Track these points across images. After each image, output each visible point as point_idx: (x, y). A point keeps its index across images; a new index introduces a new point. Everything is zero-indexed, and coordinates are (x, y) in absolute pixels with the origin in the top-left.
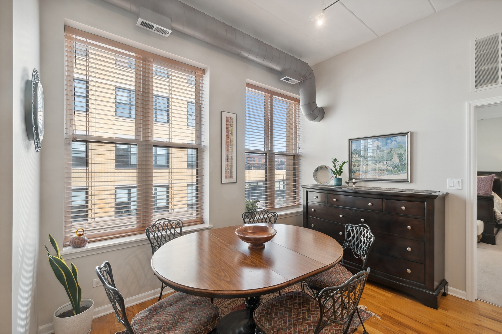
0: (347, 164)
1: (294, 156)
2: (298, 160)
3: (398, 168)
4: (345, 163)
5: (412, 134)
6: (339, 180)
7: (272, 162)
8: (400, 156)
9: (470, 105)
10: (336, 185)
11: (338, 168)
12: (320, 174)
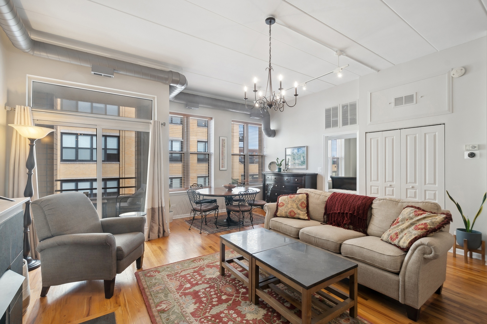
0: (284, 161)
1: (262, 156)
2: (264, 158)
3: (303, 163)
4: (283, 160)
5: (307, 147)
6: (280, 169)
7: (247, 159)
8: (303, 157)
9: (324, 136)
10: (279, 171)
11: (279, 163)
12: (272, 166)
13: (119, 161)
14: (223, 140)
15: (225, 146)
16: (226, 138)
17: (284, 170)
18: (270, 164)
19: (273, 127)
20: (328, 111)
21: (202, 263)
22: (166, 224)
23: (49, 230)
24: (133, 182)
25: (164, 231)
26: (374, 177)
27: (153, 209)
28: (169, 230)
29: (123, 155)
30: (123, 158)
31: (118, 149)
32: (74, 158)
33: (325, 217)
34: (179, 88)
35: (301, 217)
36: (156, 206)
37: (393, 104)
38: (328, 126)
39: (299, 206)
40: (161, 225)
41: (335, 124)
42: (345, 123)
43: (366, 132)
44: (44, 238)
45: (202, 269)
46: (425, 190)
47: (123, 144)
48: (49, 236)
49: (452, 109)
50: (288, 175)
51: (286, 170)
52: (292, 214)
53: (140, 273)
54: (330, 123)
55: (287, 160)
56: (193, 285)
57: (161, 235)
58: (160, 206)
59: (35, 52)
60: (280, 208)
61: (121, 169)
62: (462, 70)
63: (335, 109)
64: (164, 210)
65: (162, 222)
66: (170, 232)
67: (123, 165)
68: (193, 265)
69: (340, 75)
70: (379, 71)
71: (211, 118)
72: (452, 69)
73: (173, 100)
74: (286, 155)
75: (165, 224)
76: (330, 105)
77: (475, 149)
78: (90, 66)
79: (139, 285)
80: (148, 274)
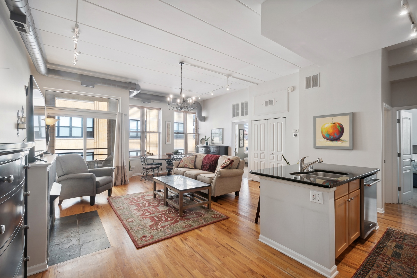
1: (197, 134)
2: (199, 136)
4: (210, 137)
5: (223, 129)
6: (207, 143)
7: (186, 137)
8: (221, 135)
9: (232, 122)
10: (206, 145)
11: (207, 139)
12: (202, 141)
13: (94, 137)
14: (168, 124)
15: (169, 127)
16: (170, 123)
17: (210, 144)
18: (201, 140)
19: (204, 115)
20: (234, 106)
21: (145, 194)
22: (127, 176)
23: (63, 172)
24: (105, 151)
25: (125, 181)
26: (256, 148)
27: (118, 167)
28: (129, 180)
29: (97, 132)
30: (97, 135)
31: (93, 128)
32: (69, 135)
33: (202, 167)
34: (136, 93)
35: (190, 167)
36: (120, 165)
37: (264, 105)
38: (234, 115)
39: (190, 162)
40: (123, 177)
41: (238, 115)
42: (242, 114)
43: (252, 120)
44: (60, 176)
45: (144, 196)
46: (278, 155)
47: (97, 124)
48: (63, 175)
49: (288, 110)
50: (213, 148)
51: (211, 144)
52: (186, 166)
53: (110, 198)
54: (235, 114)
55: (212, 138)
56: (137, 201)
57: (123, 183)
58: (123, 165)
59: (49, 75)
60: (181, 163)
61: (95, 144)
62: (292, 88)
63: (238, 105)
64: (125, 168)
65: (124, 175)
66: (129, 182)
67: (97, 141)
68: (140, 195)
69: (228, 89)
70: (258, 84)
71: (160, 109)
72: (289, 87)
73: (133, 98)
74: (211, 134)
75: (125, 176)
76: (235, 103)
77: (297, 132)
78: (80, 81)
79: (109, 203)
80: (114, 198)
